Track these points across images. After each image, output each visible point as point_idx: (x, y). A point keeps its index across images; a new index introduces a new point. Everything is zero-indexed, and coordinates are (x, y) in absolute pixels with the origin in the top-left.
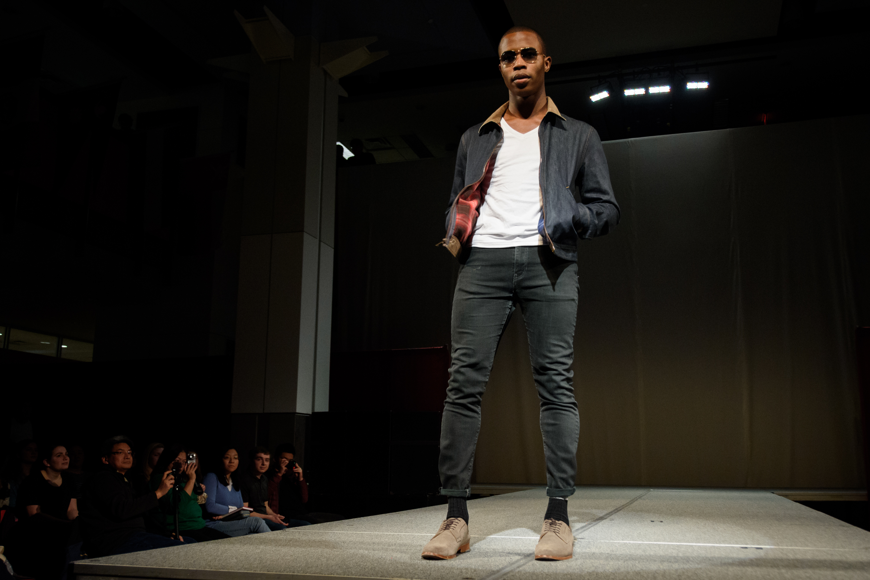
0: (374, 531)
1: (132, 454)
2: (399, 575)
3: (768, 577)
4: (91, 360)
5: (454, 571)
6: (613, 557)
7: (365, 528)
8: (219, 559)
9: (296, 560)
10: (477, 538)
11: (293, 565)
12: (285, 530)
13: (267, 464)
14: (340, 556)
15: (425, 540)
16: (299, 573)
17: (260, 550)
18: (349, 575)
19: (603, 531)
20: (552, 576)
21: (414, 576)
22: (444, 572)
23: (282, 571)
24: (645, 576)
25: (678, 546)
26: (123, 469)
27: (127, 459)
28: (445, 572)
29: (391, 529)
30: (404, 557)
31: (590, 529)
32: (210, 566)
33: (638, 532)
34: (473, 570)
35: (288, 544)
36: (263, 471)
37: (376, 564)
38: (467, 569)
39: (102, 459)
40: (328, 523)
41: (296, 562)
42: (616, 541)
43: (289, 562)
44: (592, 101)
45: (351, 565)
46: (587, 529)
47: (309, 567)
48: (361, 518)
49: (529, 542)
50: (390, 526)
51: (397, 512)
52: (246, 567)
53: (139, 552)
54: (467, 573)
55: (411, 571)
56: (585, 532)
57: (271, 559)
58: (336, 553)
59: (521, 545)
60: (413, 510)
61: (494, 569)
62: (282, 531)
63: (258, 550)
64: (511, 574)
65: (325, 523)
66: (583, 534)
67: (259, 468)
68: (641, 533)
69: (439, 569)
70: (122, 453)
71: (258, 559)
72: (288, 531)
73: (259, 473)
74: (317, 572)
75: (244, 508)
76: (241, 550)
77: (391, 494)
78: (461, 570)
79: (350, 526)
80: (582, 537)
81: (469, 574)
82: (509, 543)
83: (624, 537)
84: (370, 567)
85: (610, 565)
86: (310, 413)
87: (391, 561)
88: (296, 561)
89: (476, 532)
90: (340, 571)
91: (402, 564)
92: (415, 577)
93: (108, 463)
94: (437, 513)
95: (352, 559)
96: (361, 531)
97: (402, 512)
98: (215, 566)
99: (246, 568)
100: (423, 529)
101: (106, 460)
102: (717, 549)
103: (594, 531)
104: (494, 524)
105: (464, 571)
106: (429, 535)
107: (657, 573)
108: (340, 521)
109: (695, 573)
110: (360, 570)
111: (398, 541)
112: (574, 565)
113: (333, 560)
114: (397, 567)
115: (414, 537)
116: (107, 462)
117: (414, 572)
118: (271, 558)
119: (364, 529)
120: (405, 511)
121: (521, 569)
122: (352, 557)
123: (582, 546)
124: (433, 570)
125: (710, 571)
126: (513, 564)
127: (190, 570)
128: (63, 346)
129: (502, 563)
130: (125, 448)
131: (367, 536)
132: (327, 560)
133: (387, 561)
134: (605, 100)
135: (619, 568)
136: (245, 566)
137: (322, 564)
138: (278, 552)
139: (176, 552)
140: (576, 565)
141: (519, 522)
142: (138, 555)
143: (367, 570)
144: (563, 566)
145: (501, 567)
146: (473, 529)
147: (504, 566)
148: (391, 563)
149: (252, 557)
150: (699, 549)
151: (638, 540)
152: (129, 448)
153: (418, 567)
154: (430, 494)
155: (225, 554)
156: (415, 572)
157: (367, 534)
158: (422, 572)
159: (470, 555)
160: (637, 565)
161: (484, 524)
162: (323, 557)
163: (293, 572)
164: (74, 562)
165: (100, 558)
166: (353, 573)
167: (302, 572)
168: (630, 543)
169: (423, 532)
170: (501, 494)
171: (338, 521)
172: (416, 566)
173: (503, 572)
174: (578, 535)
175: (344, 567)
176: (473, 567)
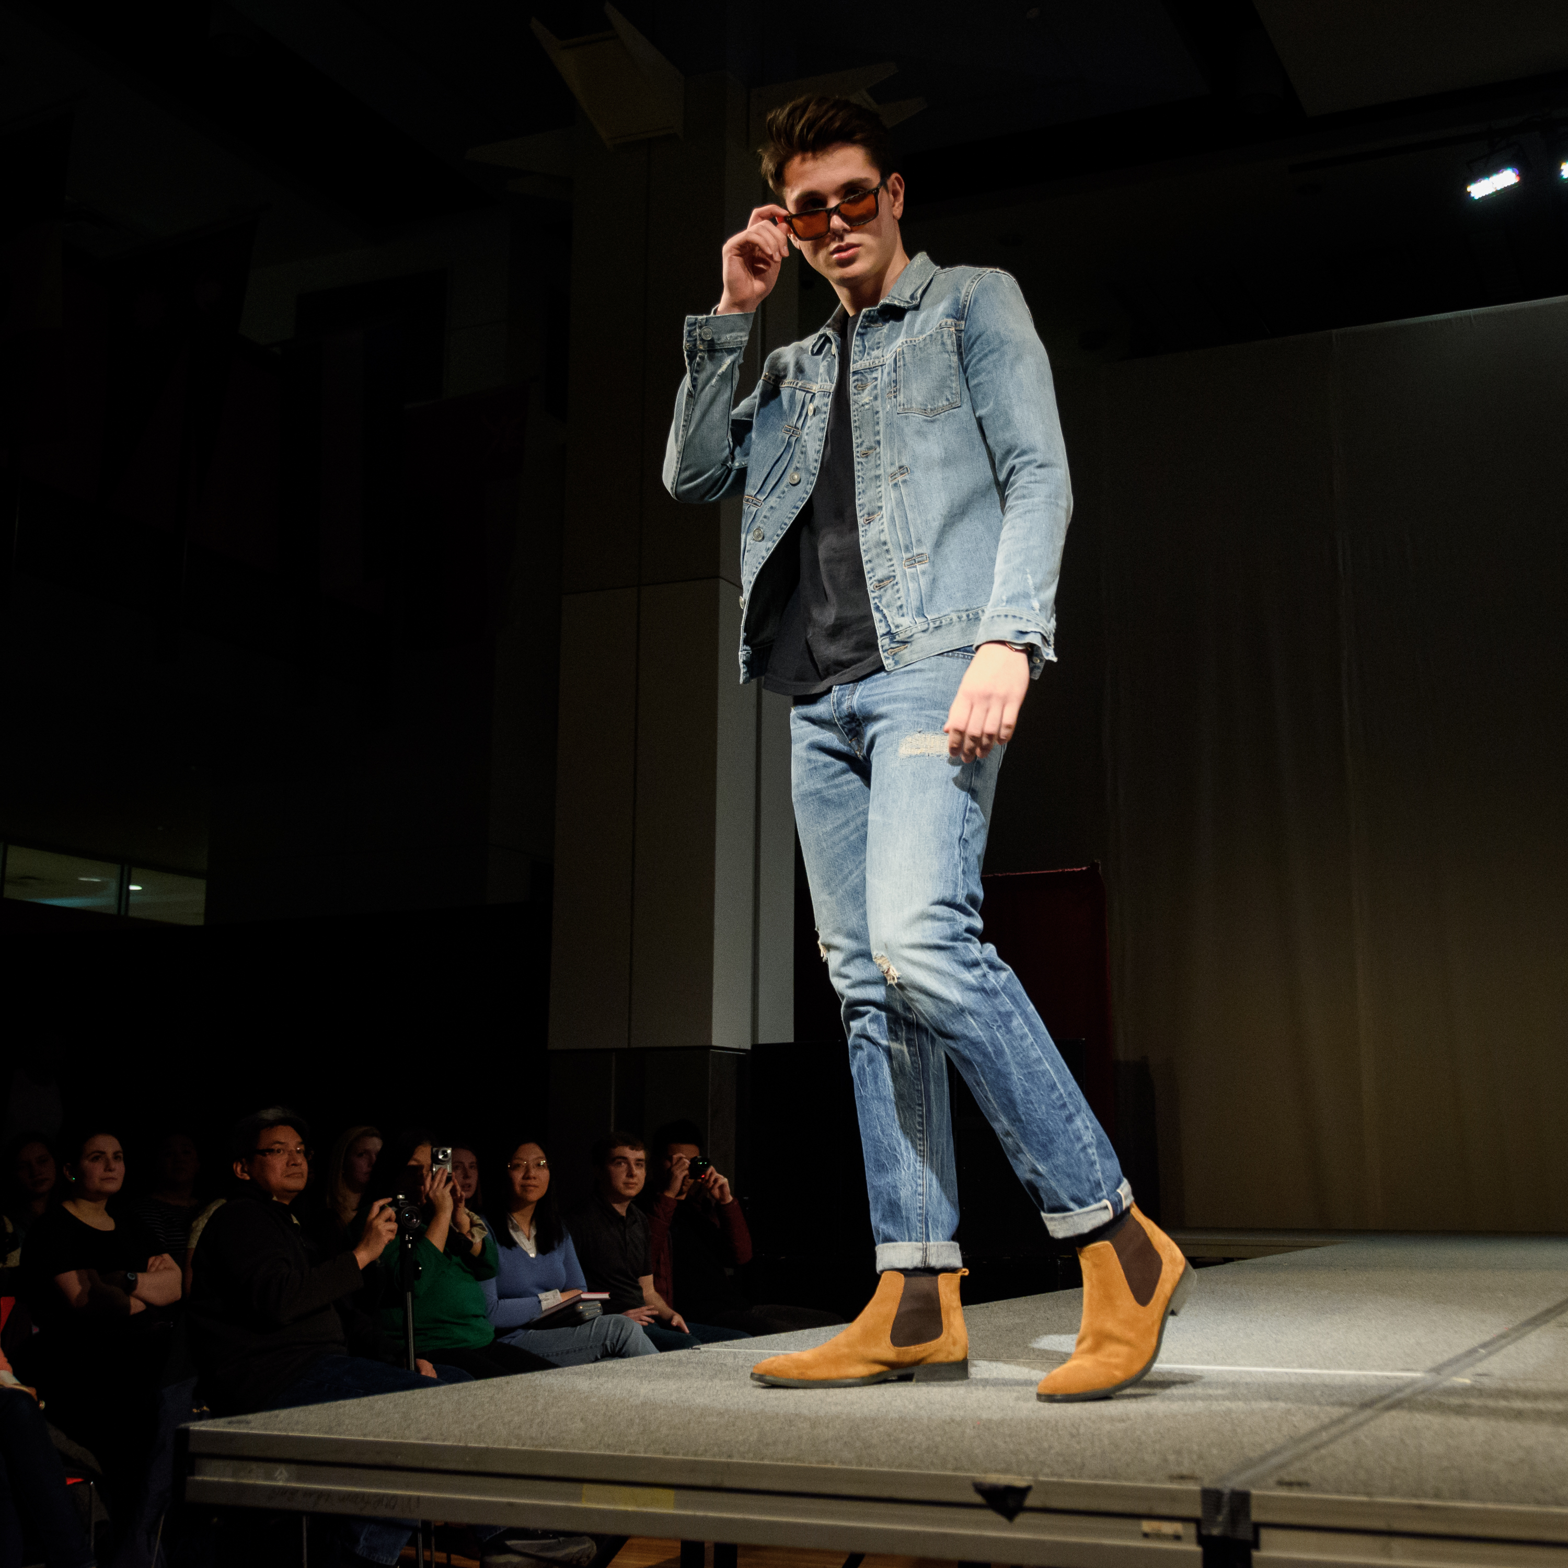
1: (306, 1154)
2: (1000, 1464)
4: (200, 921)
5: (1147, 1457)
8: (539, 1420)
9: (734, 1425)
11: (727, 1439)
12: (699, 1349)
13: (640, 1174)
16: (744, 1458)
17: (642, 1398)
18: (871, 1466)
22: (1119, 1460)
23: (700, 1452)
26: (287, 1191)
27: (295, 1165)
28: (1122, 1459)
31: (1504, 1351)
32: (518, 1437)
34: (1195, 1457)
36: (633, 1192)
37: (938, 1439)
38: (1179, 1452)
39: (235, 1166)
40: (807, 1331)
43: (716, 1431)
44: (1472, 197)
45: (875, 1441)
46: (1497, 1350)
47: (768, 1444)
51: (982, 1305)
52: (610, 1442)
53: (341, 1402)
54: (1179, 1464)
55: (1032, 1456)
56: (1491, 1358)
57: (669, 1421)
58: (833, 1408)
60: (1023, 1298)
61: (1251, 1454)
62: (690, 1351)
64: (1298, 1465)
65: (800, 1332)
66: (1485, 1364)
67: (621, 1185)
70: (282, 1152)
71: (637, 1421)
72: (705, 1352)
73: (621, 1198)
74: (789, 1455)
76: (592, 1400)
78: (1165, 1456)
80: (1486, 1372)
81: (1186, 1465)
84: (924, 1446)
86: (748, 1046)
90: (846, 1454)
91: (1008, 1439)
92: (1043, 1471)
93: (248, 1178)
98: (532, 1438)
99: (609, 1445)
101: (243, 1171)
104: (1242, 1336)
105: (1171, 1458)
110: (899, 1452)
113: (827, 1427)
114: (995, 1446)
116: (245, 1175)
117: (1038, 1458)
118: (670, 1419)
120: (1006, 1300)
121: (1323, 1453)
124: (1088, 1453)
126: (1302, 1440)
127: (470, 1447)
128: (133, 888)
129: (1272, 1439)
130: (288, 1138)
133: (968, 1431)
136: (606, 1439)
137: (800, 1437)
139: (432, 1402)
142: (341, 1410)
143: (916, 1452)
145: (1269, 1447)
147: (1278, 1446)
148: (979, 1436)
149: (621, 1416)
152: (299, 1139)
153: (1050, 1447)
155: (554, 1410)
156: (1041, 1458)
158: (1061, 1459)
161: (1215, 1336)
162: (802, 1419)
163: (730, 1456)
164: (187, 1425)
165: (250, 1417)
166: (883, 1459)
167: (751, 1455)
170: (1255, 1257)
171: (831, 1327)
172: (1046, 1445)
173: (1275, 1461)
174: (1472, 1365)
175: (858, 1444)
176: (1196, 1448)
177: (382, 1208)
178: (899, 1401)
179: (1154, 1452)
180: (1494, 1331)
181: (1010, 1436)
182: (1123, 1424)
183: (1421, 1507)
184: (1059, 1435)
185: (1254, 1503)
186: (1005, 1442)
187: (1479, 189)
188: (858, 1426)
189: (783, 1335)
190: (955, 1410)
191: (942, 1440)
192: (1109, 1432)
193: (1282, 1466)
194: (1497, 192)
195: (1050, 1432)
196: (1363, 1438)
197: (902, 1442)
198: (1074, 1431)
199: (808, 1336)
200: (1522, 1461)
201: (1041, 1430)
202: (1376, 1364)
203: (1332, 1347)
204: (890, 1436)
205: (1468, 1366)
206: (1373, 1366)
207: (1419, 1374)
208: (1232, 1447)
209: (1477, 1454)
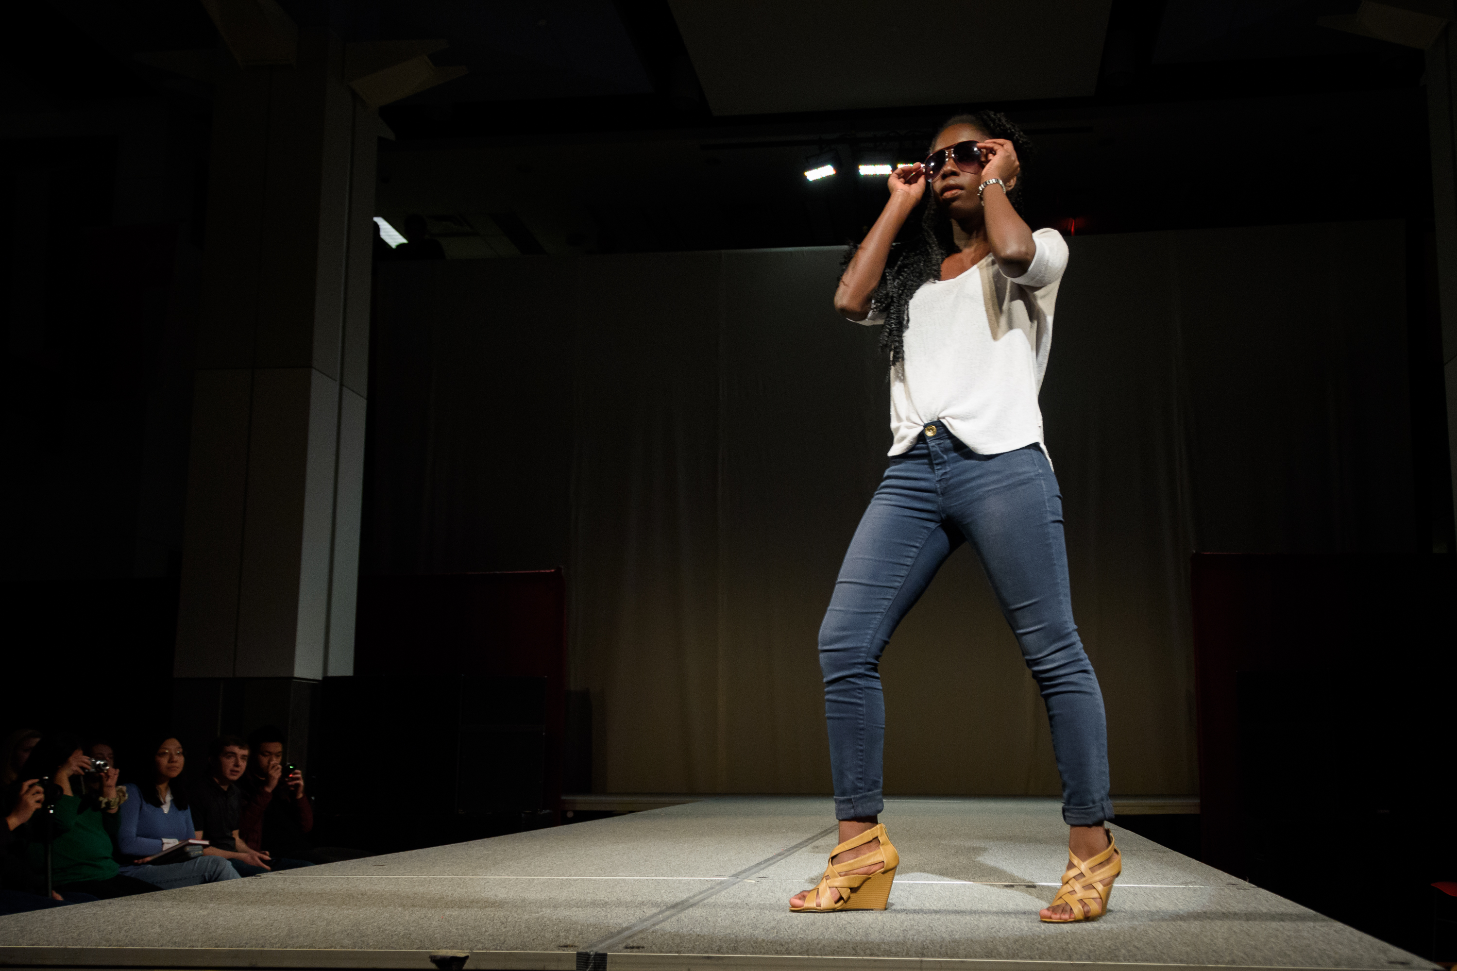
0: (419, 874)
2: (451, 944)
5: (547, 935)
7: (405, 869)
9: (272, 926)
10: (593, 882)
11: (264, 935)
12: (260, 876)
13: (243, 764)
14: (352, 917)
15: (505, 887)
16: (273, 947)
17: (209, 911)
18: (362, 948)
19: (799, 867)
20: (706, 938)
21: (476, 946)
22: (528, 937)
23: (242, 945)
24: (852, 933)
25: (910, 886)
28: (531, 937)
29: (449, 871)
30: (464, 915)
31: (779, 864)
34: (577, 933)
35: (262, 899)
36: (235, 778)
37: (413, 929)
38: (568, 931)
40: (339, 863)
41: (271, 929)
43: (258, 930)
44: (808, 180)
45: (369, 932)
46: (775, 863)
47: (293, 937)
49: (678, 885)
50: (448, 865)
51: (465, 843)
52: (177, 941)
54: (567, 938)
55: (472, 937)
56: (771, 868)
57: (225, 925)
59: (664, 891)
61: (613, 930)
62: (254, 877)
63: (203, 911)
64: (640, 936)
65: (335, 863)
66: (766, 871)
67: (228, 772)
69: (520, 932)
72: (265, 878)
73: (225, 780)
74: (306, 944)
75: (191, 841)
77: (460, 813)
78: (559, 933)
79: (379, 867)
80: (765, 877)
81: (571, 938)
82: (645, 887)
84: (401, 934)
86: (319, 678)
89: (593, 871)
90: (347, 942)
91: (460, 927)
92: (478, 947)
94: (533, 843)
96: (395, 875)
97: (474, 841)
99: (175, 943)
100: (504, 868)
102: (968, 890)
103: (784, 865)
104: (625, 858)
105: (563, 934)
106: (513, 878)
107: (872, 928)
109: (930, 926)
110: (384, 938)
111: (458, 889)
112: (744, 919)
113: (338, 924)
114: (450, 932)
115: (488, 882)
117: (476, 939)
119: (402, 872)
120: (480, 840)
121: (657, 927)
122: (373, 918)
123: (761, 890)
124: (510, 934)
126: (646, 920)
129: (629, 919)
131: (405, 883)
132: (328, 924)
133: (434, 923)
134: (829, 178)
135: (814, 922)
138: (241, 913)
140: (748, 919)
141: (668, 854)
143: (395, 938)
145: (624, 925)
146: (590, 866)
147: (631, 924)
148: (440, 926)
150: (941, 890)
153: (486, 932)
154: (528, 812)
155: (140, 921)
156: (478, 939)
157: (406, 879)
158: (491, 938)
162: (322, 920)
163: (263, 947)
166: (371, 944)
167: (279, 945)
169: (503, 874)
171: (358, 860)
172: (483, 929)
173: (627, 933)
174: (758, 872)
175: (357, 934)
176: (579, 927)
177: (31, 786)
179: (552, 932)
180: (776, 852)
181: (462, 925)
183: (708, 958)
184: (494, 923)
185: (609, 960)
186: (457, 928)
187: (814, 175)
188: (359, 923)
189: (323, 865)
191: (415, 929)
192: (527, 920)
193: (630, 937)
194: (822, 178)
195: (488, 922)
196: (684, 918)
197: (387, 932)
198: (504, 920)
199: (340, 866)
200: (773, 928)
201: (483, 920)
202: (701, 873)
203: (678, 863)
204: (380, 928)
205: (755, 873)
206: (699, 874)
207: (725, 878)
208: (602, 926)
209: (748, 925)
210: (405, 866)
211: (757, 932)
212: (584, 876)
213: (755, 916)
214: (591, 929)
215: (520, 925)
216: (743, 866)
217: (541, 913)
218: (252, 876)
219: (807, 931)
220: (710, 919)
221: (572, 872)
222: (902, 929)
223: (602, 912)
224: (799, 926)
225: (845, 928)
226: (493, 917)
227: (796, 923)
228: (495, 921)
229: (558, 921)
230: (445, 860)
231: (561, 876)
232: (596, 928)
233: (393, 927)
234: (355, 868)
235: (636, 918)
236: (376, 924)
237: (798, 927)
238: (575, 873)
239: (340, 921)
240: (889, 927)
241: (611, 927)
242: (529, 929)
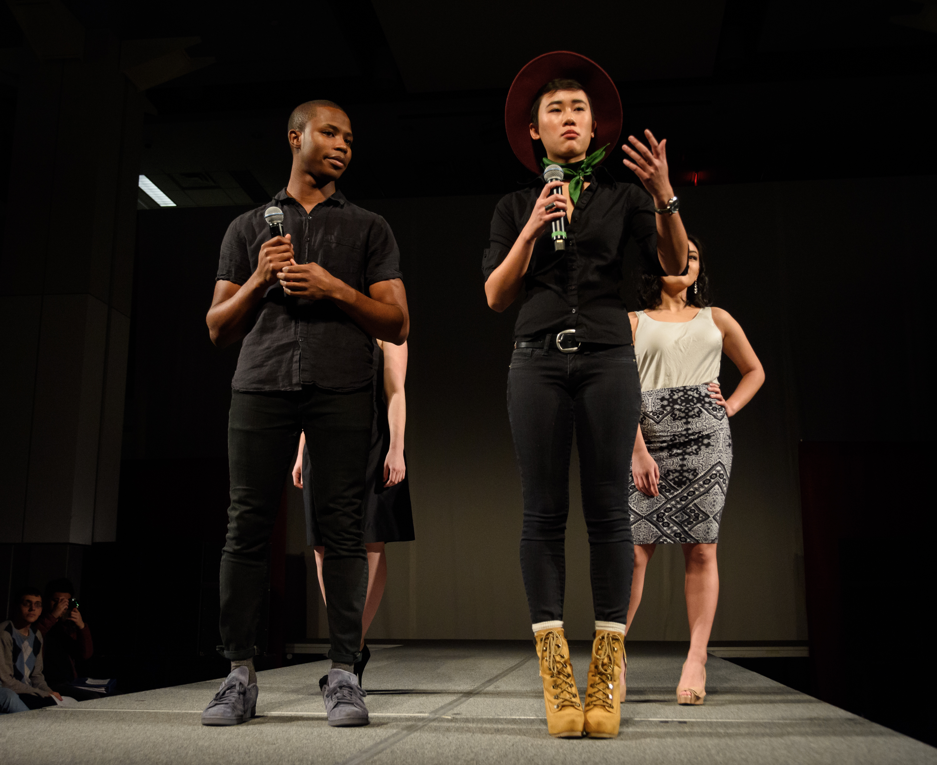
0: (174, 709)
3: (695, 760)
6: (499, 739)
7: (161, 704)
11: (53, 760)
12: (46, 709)
17: (7, 738)
19: (485, 703)
30: (214, 745)
33: (530, 704)
35: (48, 729)
37: (173, 757)
42: (502, 717)
43: (48, 756)
48: (156, 690)
50: (196, 701)
51: (207, 681)
56: (462, 705)
66: (459, 708)
68: (535, 705)
72: (49, 710)
77: (201, 655)
78: (294, 762)
79: (140, 702)
80: (458, 712)
83: (512, 711)
84: (164, 762)
85: (494, 749)
86: (89, 543)
87: (196, 751)
88: (57, 754)
89: (315, 708)
91: (211, 756)
95: (139, 750)
96: (154, 710)
107: (556, 760)
108: (126, 695)
112: (447, 751)
113: (112, 752)
114: (204, 760)
118: (21, 750)
119: (160, 706)
121: (375, 758)
122: (140, 747)
125: (623, 755)
126: (366, 752)
129: (350, 751)
131: (162, 717)
132: (103, 752)
137: (95, 759)
140: (450, 751)
144: (433, 753)
145: (348, 756)
148: (195, 755)
151: (531, 715)
153: (234, 760)
157: (163, 714)
159: (307, 740)
160: (529, 748)
162: (98, 748)
168: (520, 719)
171: (123, 696)
172: (231, 759)
174: (452, 709)
176: (310, 758)
178: (154, 736)
179: (288, 761)
181: (213, 754)
182: (274, 746)
186: (209, 758)
190: (185, 741)
192: (266, 751)
195: (234, 752)
196: (396, 749)
198: (247, 751)
199: (109, 700)
200: (473, 759)
202: (406, 710)
203: (385, 701)
204: (146, 756)
205: (450, 710)
206: (404, 710)
207: (426, 715)
208: (329, 757)
209: (451, 756)
210: (161, 702)
211: (459, 763)
212: (309, 712)
213: (455, 748)
214: (320, 760)
215: (261, 755)
216: (440, 703)
217: (277, 745)
218: (39, 708)
219: (502, 762)
220: (418, 751)
221: (298, 708)
222: (581, 760)
223: (328, 744)
224: (495, 757)
225: (533, 760)
226: (238, 747)
227: (491, 755)
228: (240, 751)
229: (292, 751)
230: (193, 697)
231: (289, 712)
232: (324, 758)
233: (157, 755)
234: (121, 703)
235: (356, 750)
236: (142, 753)
237: (493, 759)
238: (301, 709)
239: (113, 750)
240: (570, 759)
241: (337, 758)
242: (269, 758)
